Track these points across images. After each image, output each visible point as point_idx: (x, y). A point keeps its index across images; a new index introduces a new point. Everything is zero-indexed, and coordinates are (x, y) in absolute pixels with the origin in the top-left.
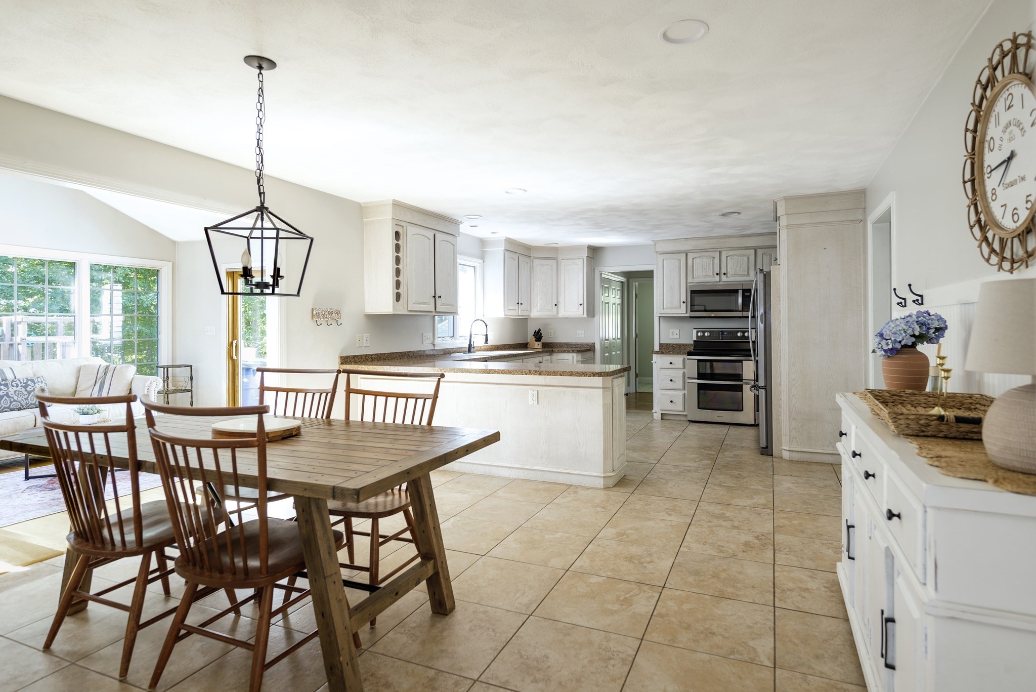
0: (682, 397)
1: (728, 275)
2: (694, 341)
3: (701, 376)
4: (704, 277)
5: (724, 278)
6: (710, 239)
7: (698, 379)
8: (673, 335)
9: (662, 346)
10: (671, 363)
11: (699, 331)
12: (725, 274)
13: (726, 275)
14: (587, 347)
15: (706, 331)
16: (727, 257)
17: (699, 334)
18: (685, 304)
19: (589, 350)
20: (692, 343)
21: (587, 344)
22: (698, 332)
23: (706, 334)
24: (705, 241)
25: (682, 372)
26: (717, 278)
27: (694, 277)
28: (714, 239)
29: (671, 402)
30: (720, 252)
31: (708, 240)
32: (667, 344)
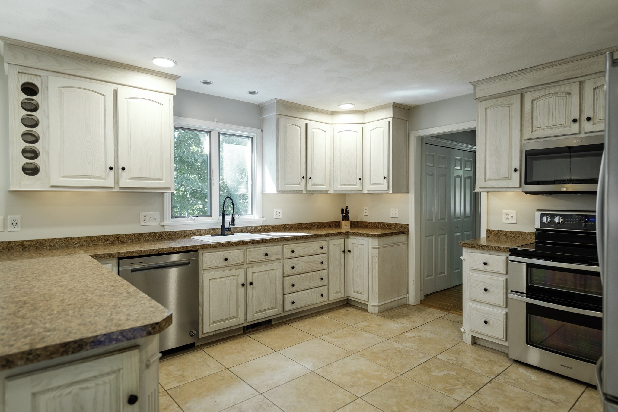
0: (502, 319)
1: (597, 120)
2: (537, 230)
3: (531, 291)
4: (551, 127)
5: (588, 127)
6: (563, 63)
7: (527, 297)
8: (507, 219)
9: (491, 233)
10: (485, 264)
11: (545, 215)
12: (589, 119)
13: (591, 122)
14: (400, 229)
15: (557, 215)
16: (594, 89)
17: (545, 219)
18: (518, 173)
19: (403, 233)
20: (534, 231)
21: (400, 225)
22: (542, 216)
23: (557, 220)
24: (553, 70)
25: (503, 278)
26: (575, 128)
27: (534, 129)
28: (569, 62)
29: (486, 322)
30: (581, 83)
31: (558, 67)
32: (498, 231)
